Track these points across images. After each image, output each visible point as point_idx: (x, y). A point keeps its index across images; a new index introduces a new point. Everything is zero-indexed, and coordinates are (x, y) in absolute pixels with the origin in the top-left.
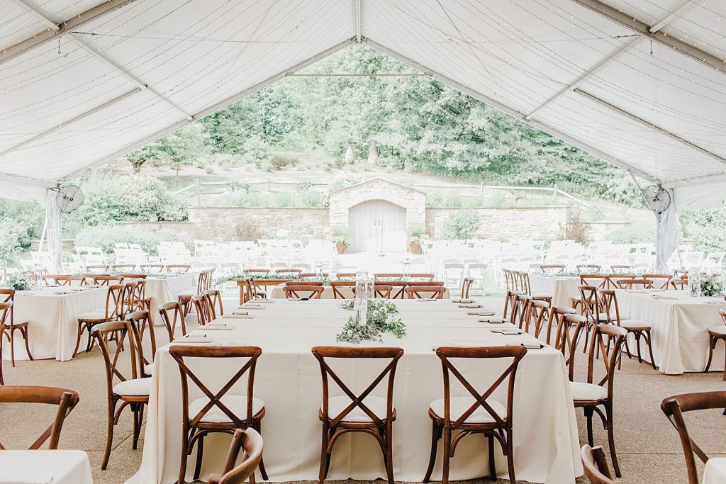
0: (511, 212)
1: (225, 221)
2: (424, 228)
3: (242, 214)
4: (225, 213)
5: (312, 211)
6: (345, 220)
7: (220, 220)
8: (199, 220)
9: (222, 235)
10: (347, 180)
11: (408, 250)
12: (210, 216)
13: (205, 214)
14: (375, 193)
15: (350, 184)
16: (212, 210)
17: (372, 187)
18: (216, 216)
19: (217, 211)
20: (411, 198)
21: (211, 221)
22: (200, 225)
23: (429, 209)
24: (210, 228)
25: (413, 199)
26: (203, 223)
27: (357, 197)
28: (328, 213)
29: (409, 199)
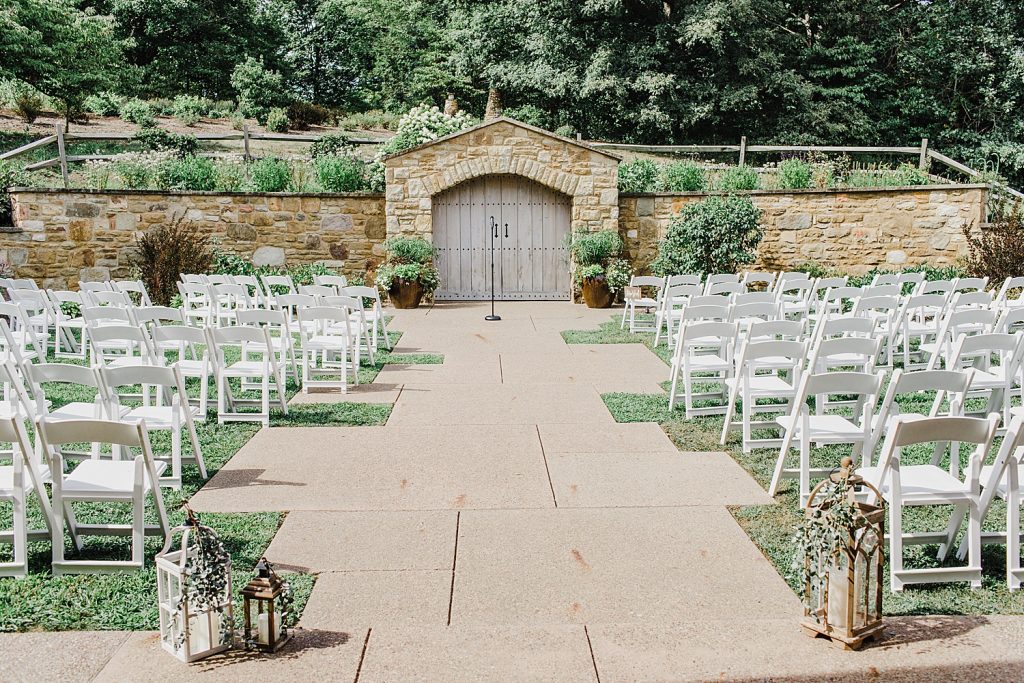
0: (831, 201)
1: (112, 226)
2: (616, 243)
3: (160, 208)
4: (112, 206)
5: (341, 202)
6: (423, 224)
7: (100, 224)
8: (38, 224)
9: (106, 261)
10: (429, 128)
11: (577, 297)
12: (69, 213)
13: (57, 208)
14: (497, 157)
15: (434, 136)
16: (76, 199)
17: (489, 142)
18: (88, 212)
19: (90, 200)
20: (584, 170)
21: (73, 225)
22: (41, 237)
23: (625, 196)
24: (72, 243)
25: (588, 173)
26: (48, 230)
27: (453, 168)
28: (381, 208)
29: (578, 173)
